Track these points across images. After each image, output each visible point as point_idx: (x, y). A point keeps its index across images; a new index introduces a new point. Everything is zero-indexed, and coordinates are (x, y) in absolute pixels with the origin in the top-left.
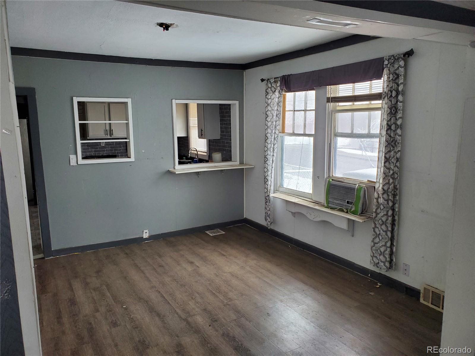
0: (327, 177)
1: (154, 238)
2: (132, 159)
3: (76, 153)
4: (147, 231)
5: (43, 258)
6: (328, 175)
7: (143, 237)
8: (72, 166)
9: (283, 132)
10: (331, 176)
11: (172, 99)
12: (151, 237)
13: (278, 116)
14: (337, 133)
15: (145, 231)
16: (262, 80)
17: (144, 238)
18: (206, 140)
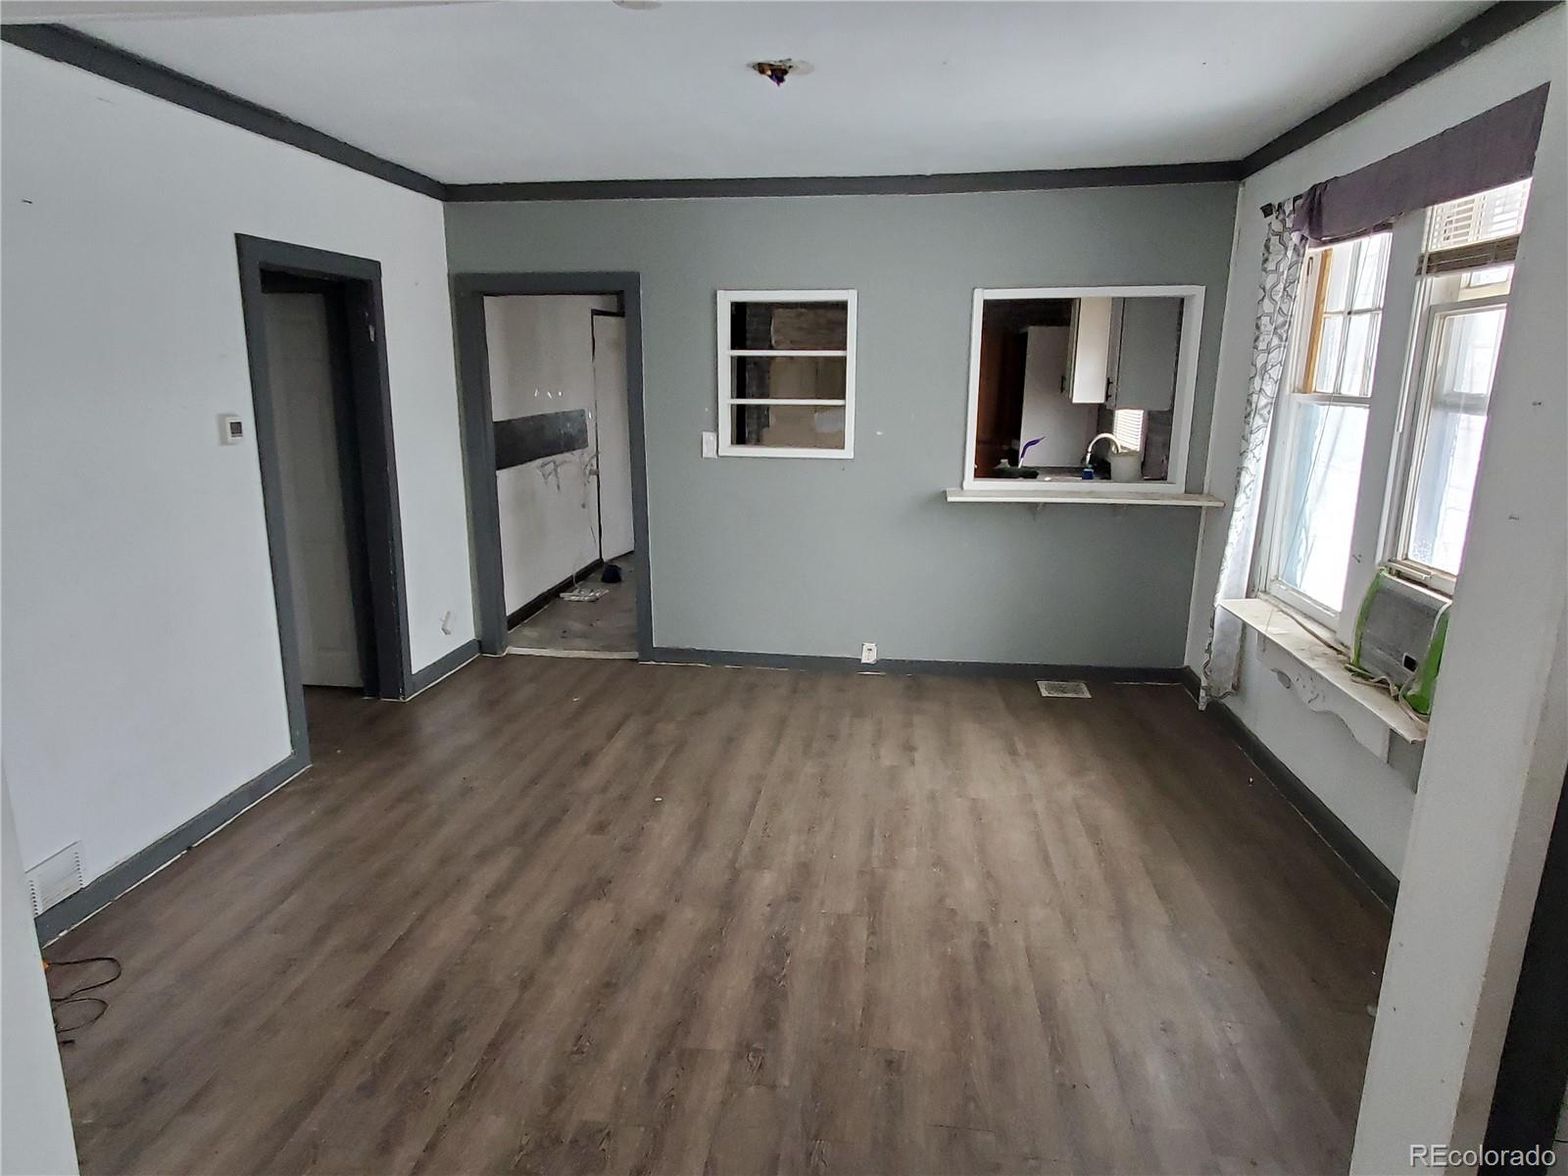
0: (1387, 558)
1: (887, 667)
2: (848, 453)
3: (716, 429)
4: (873, 646)
5: (636, 660)
6: (1392, 554)
7: (860, 660)
8: (706, 458)
9: (1305, 388)
10: (1399, 558)
11: (974, 289)
12: (882, 665)
13: (1279, 331)
14: (1446, 395)
15: (867, 645)
16: (1267, 210)
17: (863, 661)
18: (1142, 411)
